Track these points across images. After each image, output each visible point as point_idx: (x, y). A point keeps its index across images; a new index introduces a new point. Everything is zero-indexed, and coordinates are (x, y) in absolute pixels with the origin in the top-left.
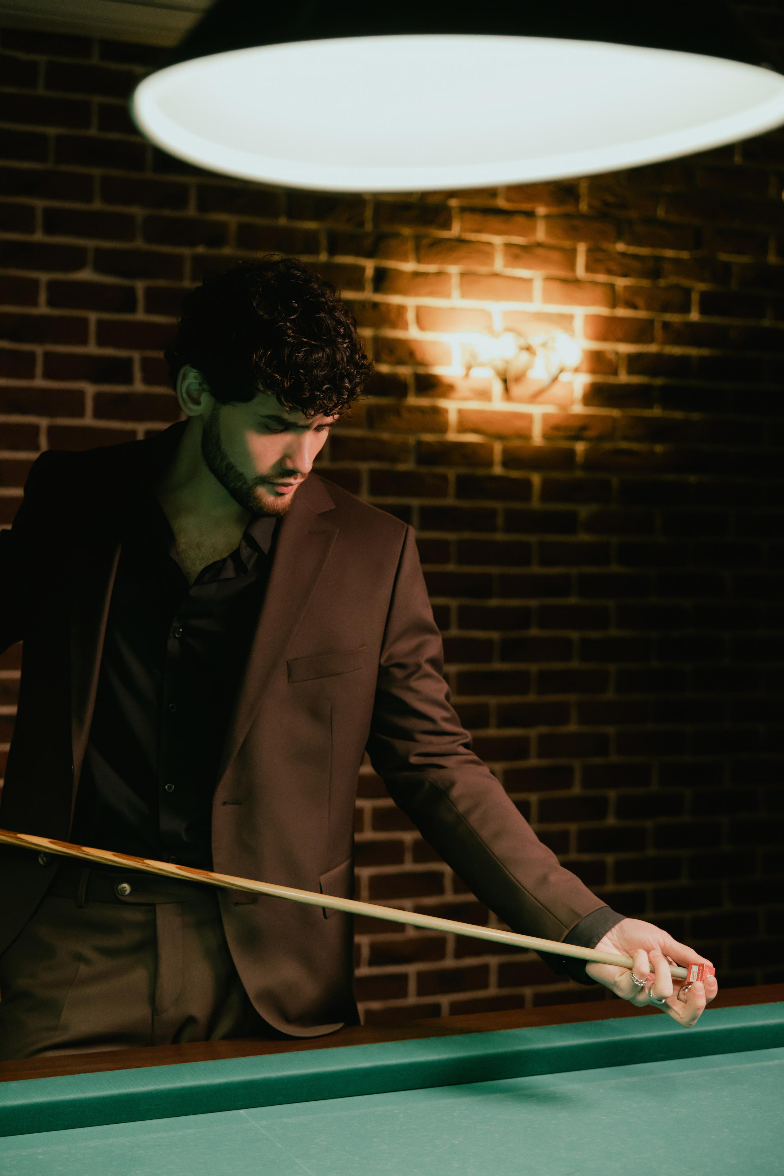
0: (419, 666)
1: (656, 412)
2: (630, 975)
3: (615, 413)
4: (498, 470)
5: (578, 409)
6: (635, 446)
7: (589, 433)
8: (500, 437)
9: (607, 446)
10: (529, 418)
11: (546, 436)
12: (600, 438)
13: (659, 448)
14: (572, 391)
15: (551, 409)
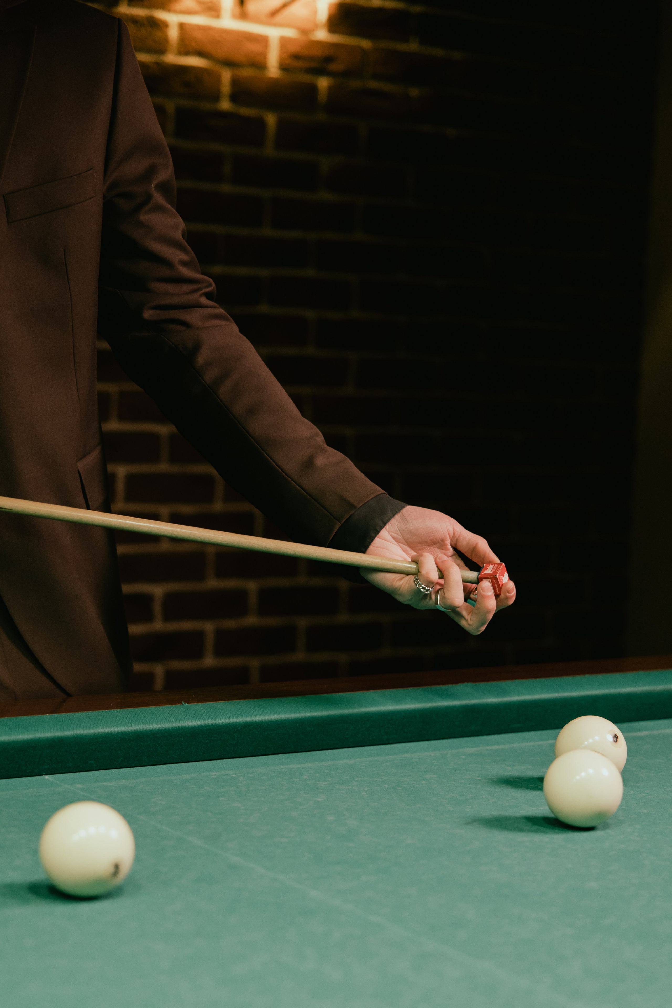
0: (149, 197)
1: (413, 46)
2: (415, 581)
3: (366, 44)
4: (225, 105)
5: (322, 35)
6: (387, 87)
7: (334, 67)
8: (229, 64)
9: (355, 84)
10: (263, 41)
11: (284, 67)
12: (346, 74)
13: (414, 92)
14: (315, 12)
15: (290, 33)
